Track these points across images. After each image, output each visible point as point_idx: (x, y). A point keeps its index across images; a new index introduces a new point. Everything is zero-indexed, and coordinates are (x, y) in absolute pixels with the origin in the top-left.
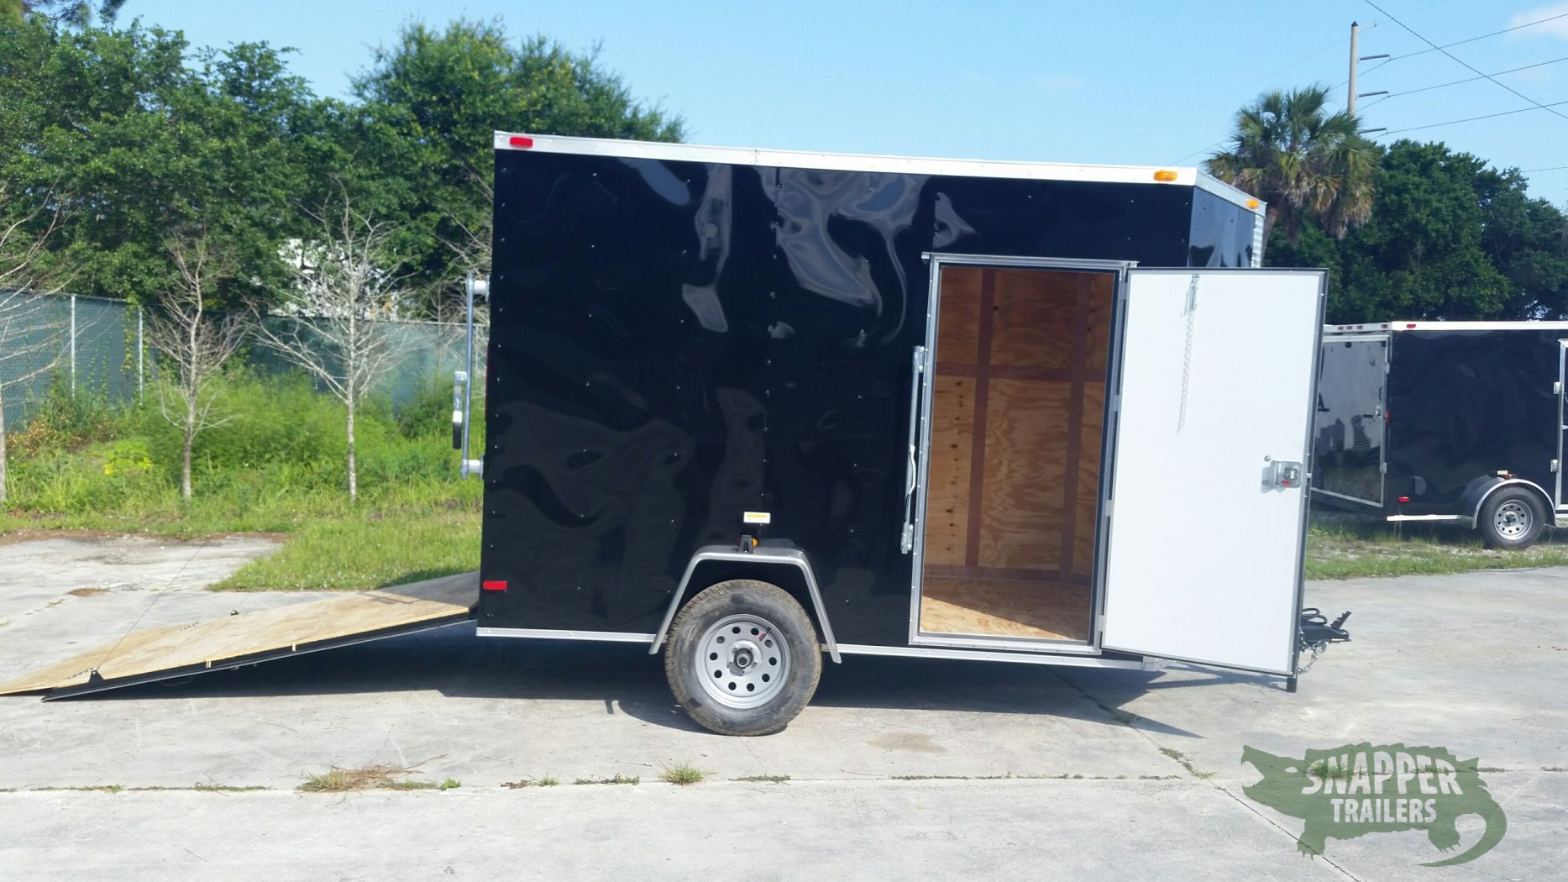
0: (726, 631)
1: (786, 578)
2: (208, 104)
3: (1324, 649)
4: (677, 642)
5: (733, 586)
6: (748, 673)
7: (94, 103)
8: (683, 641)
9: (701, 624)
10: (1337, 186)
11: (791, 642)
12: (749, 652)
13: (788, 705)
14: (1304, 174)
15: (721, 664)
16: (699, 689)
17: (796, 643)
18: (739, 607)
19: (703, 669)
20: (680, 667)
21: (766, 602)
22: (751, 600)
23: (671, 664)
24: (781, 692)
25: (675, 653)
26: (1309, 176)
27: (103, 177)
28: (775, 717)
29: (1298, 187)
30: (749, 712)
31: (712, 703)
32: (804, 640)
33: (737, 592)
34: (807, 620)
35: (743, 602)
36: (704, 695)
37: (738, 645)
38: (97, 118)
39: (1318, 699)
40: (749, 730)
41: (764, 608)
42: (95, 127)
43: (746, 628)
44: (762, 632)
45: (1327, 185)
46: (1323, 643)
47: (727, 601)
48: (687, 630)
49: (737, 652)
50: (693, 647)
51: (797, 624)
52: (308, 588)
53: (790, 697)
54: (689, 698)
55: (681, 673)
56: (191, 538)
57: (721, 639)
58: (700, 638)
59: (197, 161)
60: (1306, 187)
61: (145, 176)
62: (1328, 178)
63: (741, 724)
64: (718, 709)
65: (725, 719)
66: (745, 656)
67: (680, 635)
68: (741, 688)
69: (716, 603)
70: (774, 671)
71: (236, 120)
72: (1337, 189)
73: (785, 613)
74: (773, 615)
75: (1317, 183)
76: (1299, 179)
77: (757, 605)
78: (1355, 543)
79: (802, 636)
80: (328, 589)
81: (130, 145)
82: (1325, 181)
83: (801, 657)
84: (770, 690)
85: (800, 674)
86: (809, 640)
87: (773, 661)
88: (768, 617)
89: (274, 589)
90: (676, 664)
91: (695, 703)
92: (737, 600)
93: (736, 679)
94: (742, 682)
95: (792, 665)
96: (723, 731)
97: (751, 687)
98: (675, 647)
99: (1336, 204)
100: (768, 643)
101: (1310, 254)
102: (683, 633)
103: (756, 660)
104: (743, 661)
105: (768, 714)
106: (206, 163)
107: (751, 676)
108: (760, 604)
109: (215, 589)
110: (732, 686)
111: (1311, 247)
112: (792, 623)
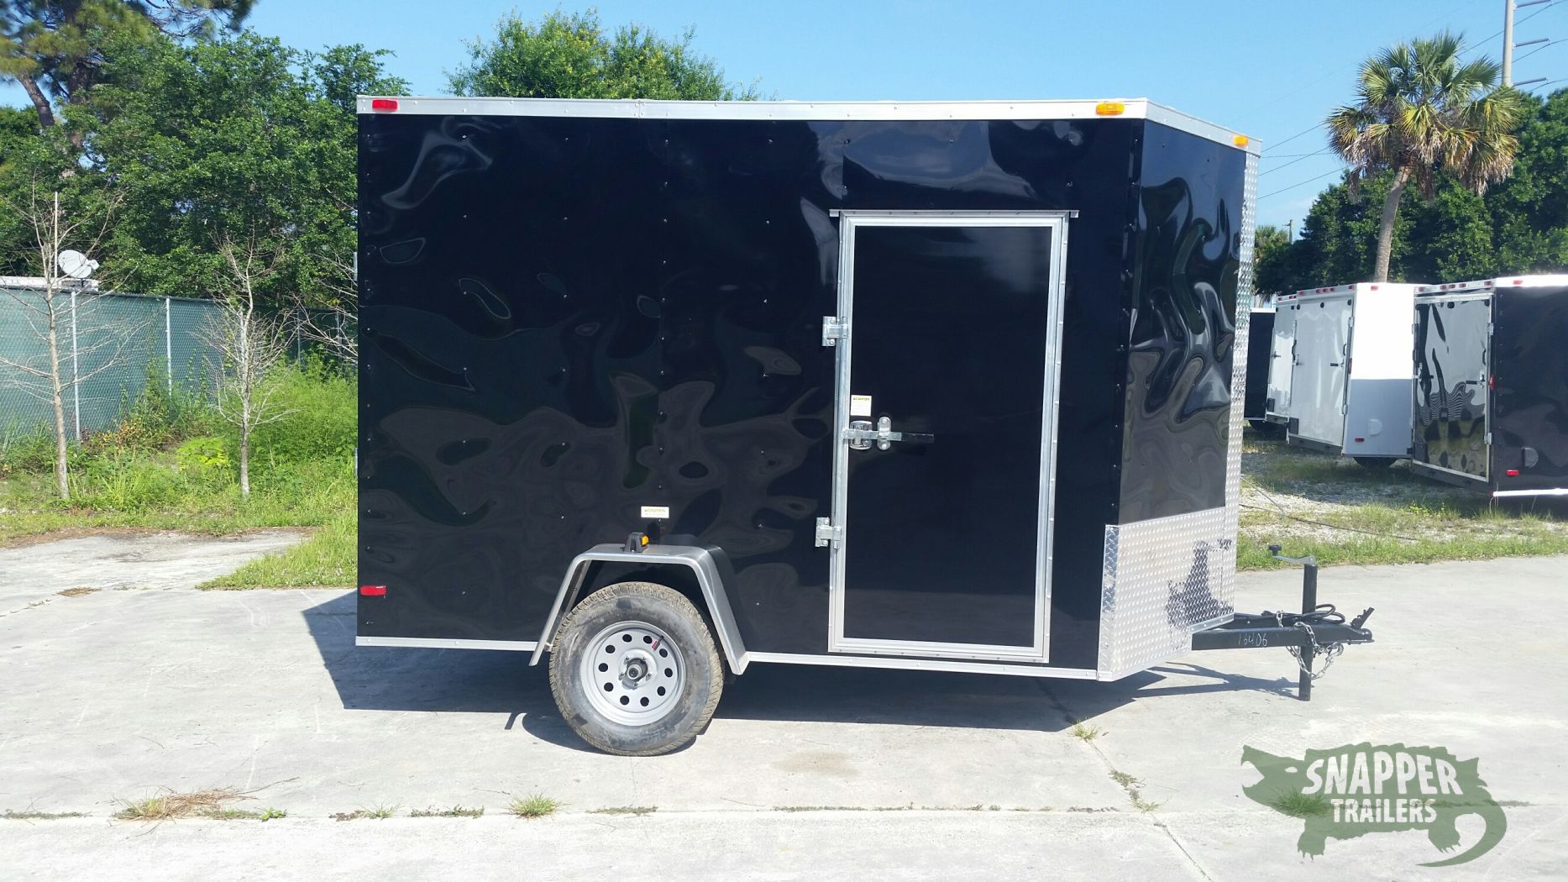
0: (616, 640)
1: (681, 580)
2: (306, 107)
3: (1340, 651)
4: (559, 652)
5: (622, 590)
6: (642, 686)
7: (197, 111)
8: (565, 651)
9: (584, 632)
10: (1473, 139)
11: (684, 651)
12: (642, 662)
13: (682, 722)
14: (1435, 127)
15: (612, 676)
16: (585, 704)
17: (691, 652)
18: (625, 612)
19: (590, 683)
20: (563, 679)
21: (655, 607)
22: (639, 605)
23: (555, 676)
24: (676, 707)
25: (557, 665)
26: (1441, 130)
27: (200, 181)
28: (669, 735)
29: (1428, 142)
30: (641, 730)
31: (599, 719)
32: (698, 650)
33: (624, 596)
34: (704, 627)
35: (630, 607)
36: (591, 711)
37: (631, 655)
38: (198, 124)
39: (1332, 709)
40: (641, 750)
41: (654, 614)
42: (196, 134)
43: (638, 636)
44: (655, 640)
45: (1461, 138)
46: (1339, 645)
47: (612, 606)
48: (570, 640)
49: (629, 662)
50: (577, 658)
51: (690, 631)
52: (298, 585)
53: (685, 714)
54: (573, 714)
55: (564, 686)
56: (224, 534)
57: (610, 649)
58: (584, 647)
59: (288, 162)
60: (1436, 141)
61: (240, 180)
62: (1462, 132)
63: (632, 743)
64: (606, 725)
65: (614, 737)
66: (637, 667)
67: (562, 644)
68: (634, 702)
69: (600, 609)
70: (670, 684)
71: (331, 122)
72: (1473, 143)
73: (677, 619)
74: (664, 622)
75: (1450, 136)
76: (1429, 134)
77: (645, 610)
78: (1457, 522)
79: (696, 645)
80: (317, 586)
81: (228, 149)
82: (1459, 134)
83: (696, 668)
84: (664, 705)
85: (695, 688)
86: (705, 649)
87: (669, 673)
88: (659, 623)
89: (263, 587)
90: (558, 677)
91: (581, 720)
92: (623, 605)
93: (628, 693)
94: (635, 696)
95: (687, 677)
96: (613, 750)
97: (645, 701)
98: (558, 657)
99: (1473, 160)
100: (663, 653)
101: (1458, 214)
102: (566, 641)
103: (650, 671)
104: (633, 672)
105: (661, 732)
106: (299, 165)
107: (646, 688)
108: (649, 609)
109: (206, 587)
110: (625, 700)
111: (1458, 207)
112: (684, 631)
